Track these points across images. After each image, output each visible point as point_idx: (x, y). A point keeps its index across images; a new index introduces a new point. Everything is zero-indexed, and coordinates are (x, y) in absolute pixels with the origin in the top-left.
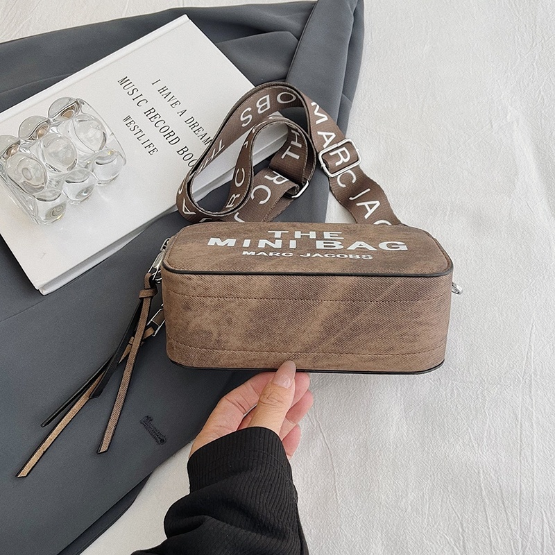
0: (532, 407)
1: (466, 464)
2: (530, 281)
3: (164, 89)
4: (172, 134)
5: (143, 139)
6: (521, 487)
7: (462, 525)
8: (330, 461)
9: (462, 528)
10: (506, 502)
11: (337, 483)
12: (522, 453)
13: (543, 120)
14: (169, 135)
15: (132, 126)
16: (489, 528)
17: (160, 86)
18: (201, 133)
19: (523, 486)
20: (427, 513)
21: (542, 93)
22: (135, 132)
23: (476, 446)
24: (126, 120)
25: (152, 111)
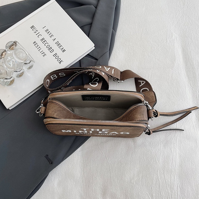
0: (177, 148)
1: (153, 169)
2: (178, 102)
3: (47, 30)
4: (51, 48)
5: (41, 51)
6: (171, 175)
7: (152, 188)
8: (109, 168)
9: (152, 189)
10: (166, 181)
11: (111, 175)
12: (173, 164)
13: (186, 38)
14: (50, 49)
15: (36, 46)
16: (160, 189)
17: (45, 29)
18: (61, 48)
19: (172, 175)
20: (140, 184)
21: (186, 27)
22: (38, 48)
23: (157, 162)
24: (34, 43)
25: (43, 39)
